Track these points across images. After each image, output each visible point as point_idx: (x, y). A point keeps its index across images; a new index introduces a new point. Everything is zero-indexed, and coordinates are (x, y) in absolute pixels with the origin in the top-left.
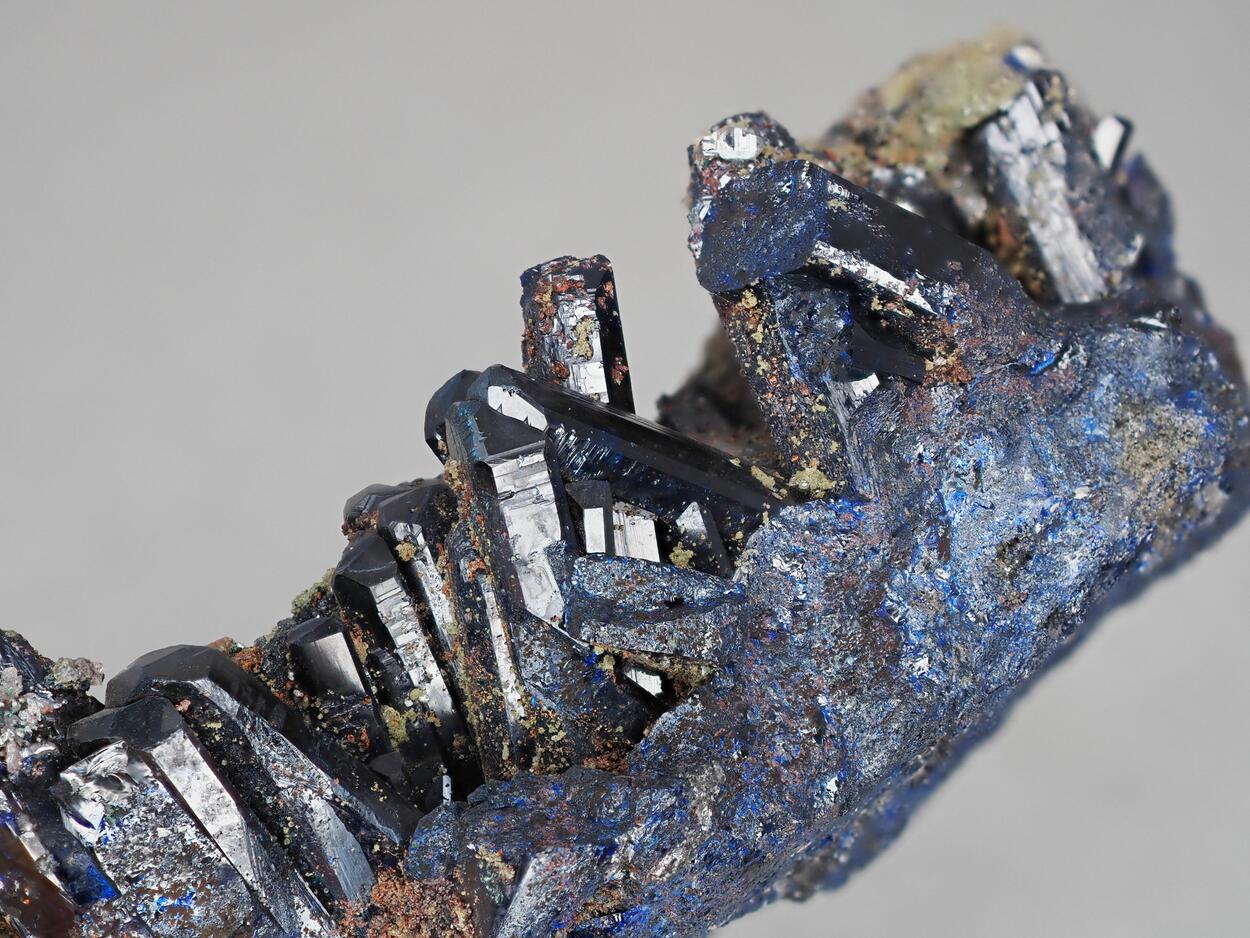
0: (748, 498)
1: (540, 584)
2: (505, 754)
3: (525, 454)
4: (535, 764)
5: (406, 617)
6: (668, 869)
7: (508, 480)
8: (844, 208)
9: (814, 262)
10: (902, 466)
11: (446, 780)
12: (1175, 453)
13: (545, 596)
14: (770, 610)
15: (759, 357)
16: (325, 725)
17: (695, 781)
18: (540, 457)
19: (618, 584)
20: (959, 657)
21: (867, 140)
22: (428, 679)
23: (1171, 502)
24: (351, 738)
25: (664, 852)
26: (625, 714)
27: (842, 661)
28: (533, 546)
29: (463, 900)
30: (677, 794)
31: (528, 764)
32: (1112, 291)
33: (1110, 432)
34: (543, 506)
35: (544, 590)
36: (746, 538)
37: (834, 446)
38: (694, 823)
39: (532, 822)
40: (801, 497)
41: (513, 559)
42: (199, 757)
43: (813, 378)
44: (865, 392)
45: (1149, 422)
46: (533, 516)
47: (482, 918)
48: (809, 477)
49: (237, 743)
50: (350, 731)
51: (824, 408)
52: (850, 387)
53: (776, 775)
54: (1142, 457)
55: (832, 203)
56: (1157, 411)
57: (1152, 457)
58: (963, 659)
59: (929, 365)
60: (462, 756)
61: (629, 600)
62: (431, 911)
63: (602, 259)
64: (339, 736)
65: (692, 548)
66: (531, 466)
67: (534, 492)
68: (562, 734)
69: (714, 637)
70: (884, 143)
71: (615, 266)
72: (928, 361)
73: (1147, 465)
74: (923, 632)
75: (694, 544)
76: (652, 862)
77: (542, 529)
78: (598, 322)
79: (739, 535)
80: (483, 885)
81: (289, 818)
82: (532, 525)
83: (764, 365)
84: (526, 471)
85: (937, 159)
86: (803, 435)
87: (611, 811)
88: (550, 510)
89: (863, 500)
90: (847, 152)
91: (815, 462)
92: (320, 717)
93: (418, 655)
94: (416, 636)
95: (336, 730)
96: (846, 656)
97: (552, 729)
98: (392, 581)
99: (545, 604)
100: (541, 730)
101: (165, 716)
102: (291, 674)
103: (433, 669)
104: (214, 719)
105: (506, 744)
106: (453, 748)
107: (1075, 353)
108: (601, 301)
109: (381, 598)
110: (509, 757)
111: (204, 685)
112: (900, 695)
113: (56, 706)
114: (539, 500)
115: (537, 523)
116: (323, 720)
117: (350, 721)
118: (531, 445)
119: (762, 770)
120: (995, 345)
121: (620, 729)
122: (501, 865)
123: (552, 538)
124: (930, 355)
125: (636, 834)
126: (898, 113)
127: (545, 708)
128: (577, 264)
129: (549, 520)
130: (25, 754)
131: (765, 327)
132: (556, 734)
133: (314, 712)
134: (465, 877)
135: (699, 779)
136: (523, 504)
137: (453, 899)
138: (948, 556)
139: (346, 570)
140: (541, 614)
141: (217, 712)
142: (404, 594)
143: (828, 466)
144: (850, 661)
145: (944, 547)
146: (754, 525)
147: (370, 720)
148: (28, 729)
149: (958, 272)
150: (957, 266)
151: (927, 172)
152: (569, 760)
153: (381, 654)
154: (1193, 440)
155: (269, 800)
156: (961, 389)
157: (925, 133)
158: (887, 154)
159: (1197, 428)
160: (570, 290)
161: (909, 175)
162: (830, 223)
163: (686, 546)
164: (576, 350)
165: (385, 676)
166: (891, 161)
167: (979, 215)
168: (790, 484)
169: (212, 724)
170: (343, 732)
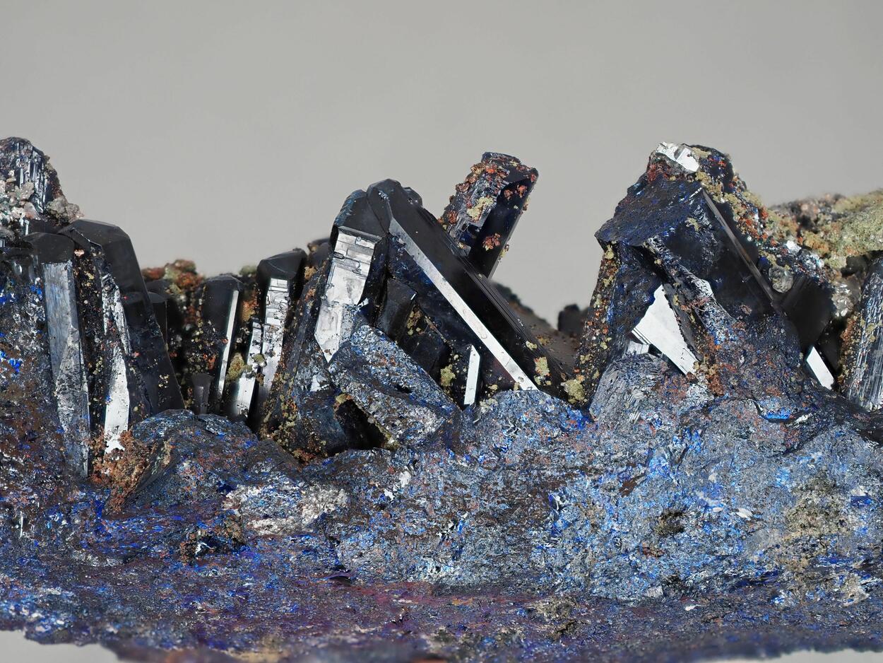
1: (330, 323)
2: (266, 419)
3: (366, 238)
5: (281, 309)
6: (263, 528)
7: (345, 247)
8: (696, 228)
9: (646, 247)
12: (826, 530)
13: (330, 334)
14: (479, 443)
16: (197, 340)
18: (371, 245)
19: (377, 355)
20: (584, 558)
21: (806, 223)
22: (271, 354)
24: (205, 356)
25: (266, 516)
26: (331, 436)
28: (338, 298)
29: (145, 463)
33: (793, 489)
34: (357, 277)
35: (330, 329)
36: (498, 392)
37: (596, 374)
41: (323, 298)
42: (67, 285)
43: (614, 324)
44: (635, 352)
45: (824, 500)
46: (348, 279)
48: (572, 386)
49: (96, 294)
51: (606, 346)
52: (629, 343)
54: (803, 519)
55: (691, 221)
57: (809, 523)
61: (378, 369)
63: (534, 172)
64: (201, 352)
65: (455, 373)
66: (364, 247)
67: (357, 265)
68: (294, 424)
70: (814, 230)
73: (803, 527)
74: (569, 525)
75: (458, 372)
76: (255, 517)
77: (349, 290)
78: (495, 203)
79: (494, 387)
80: (156, 460)
81: (101, 358)
82: (344, 284)
83: (599, 302)
84: (359, 248)
85: (839, 261)
86: (588, 358)
87: (257, 472)
88: (360, 282)
89: (588, 418)
91: (582, 378)
92: (197, 333)
93: (275, 337)
94: (280, 324)
95: (201, 348)
96: (504, 502)
97: (291, 417)
98: (285, 282)
99: (326, 338)
100: (287, 415)
101: (64, 251)
102: (201, 300)
103: (278, 350)
104: (91, 272)
105: (270, 413)
108: (508, 193)
109: (273, 289)
110: (267, 422)
114: (357, 271)
115: (348, 285)
117: (211, 346)
118: (371, 235)
121: (324, 442)
122: (168, 454)
123: (352, 300)
124: (700, 360)
126: (836, 217)
127: (294, 402)
129: (357, 287)
132: (291, 421)
134: (154, 451)
136: (346, 267)
137: (142, 461)
138: (627, 493)
140: (321, 342)
141: (94, 268)
142: (287, 295)
143: (587, 385)
144: (504, 506)
145: (627, 486)
146: (507, 387)
147: (220, 353)
149: (743, 314)
150: (748, 310)
151: (827, 266)
152: (289, 443)
153: (256, 321)
154: (844, 530)
155: (97, 340)
156: (713, 397)
157: (841, 238)
158: (810, 239)
159: (854, 524)
160: (493, 175)
161: (811, 259)
162: (677, 229)
163: (453, 371)
164: (469, 211)
165: (250, 335)
166: (807, 244)
167: (844, 313)
168: (562, 384)
169: (89, 275)
170: (204, 351)
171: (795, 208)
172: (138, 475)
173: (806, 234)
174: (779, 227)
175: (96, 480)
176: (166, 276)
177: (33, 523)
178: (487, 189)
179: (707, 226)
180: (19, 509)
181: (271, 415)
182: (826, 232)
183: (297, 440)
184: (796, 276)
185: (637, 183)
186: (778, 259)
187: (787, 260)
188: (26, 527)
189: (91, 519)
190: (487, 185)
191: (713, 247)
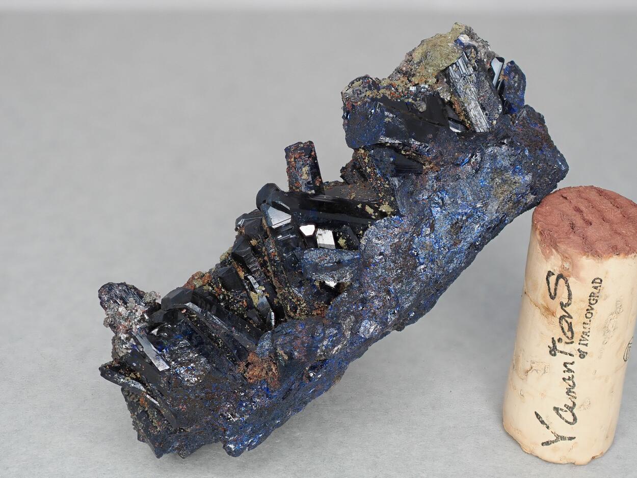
0: (363, 221)
2: (289, 309)
4: (298, 312)
6: (337, 351)
8: (390, 121)
9: (380, 142)
10: (417, 202)
11: (273, 313)
12: (511, 189)
14: (372, 256)
15: (367, 167)
16: (232, 300)
17: (344, 323)
19: (319, 258)
20: (437, 264)
21: (408, 75)
23: (511, 204)
24: (241, 303)
25: (335, 347)
27: (396, 271)
29: (274, 363)
30: (338, 329)
31: (296, 312)
32: (493, 128)
33: (489, 183)
36: (363, 233)
37: (392, 198)
38: (344, 336)
39: (294, 339)
40: (383, 215)
43: (384, 175)
45: (502, 179)
47: (280, 369)
48: (385, 208)
50: (240, 301)
51: (388, 186)
53: (374, 313)
54: (500, 191)
55: (387, 120)
56: (505, 175)
57: (503, 191)
58: (439, 265)
59: (424, 167)
60: (277, 305)
61: (322, 262)
62: (265, 366)
63: (311, 142)
64: (237, 303)
65: (345, 239)
68: (305, 304)
69: (350, 274)
70: (414, 75)
71: (315, 145)
72: (424, 166)
73: (502, 193)
74: (425, 258)
76: (332, 350)
78: (309, 167)
79: (361, 232)
80: (279, 360)
81: (220, 340)
83: (369, 170)
85: (432, 81)
86: (383, 194)
87: (318, 335)
89: (401, 216)
90: (400, 81)
91: (387, 203)
92: (230, 297)
94: (258, 268)
95: (236, 301)
96: (398, 270)
97: (302, 303)
98: (249, 253)
100: (299, 303)
101: (179, 315)
102: (220, 284)
104: (193, 314)
105: (288, 306)
106: (274, 303)
107: (476, 156)
108: (310, 159)
109: (246, 259)
111: (189, 305)
112: (416, 281)
113: (146, 309)
116: (232, 298)
117: (240, 298)
119: (369, 312)
120: (446, 160)
121: (323, 302)
122: (284, 354)
124: (424, 164)
125: (325, 343)
126: (419, 63)
127: (299, 297)
128: (302, 145)
130: (138, 327)
131: (368, 158)
133: (229, 296)
134: (274, 357)
135: (345, 322)
137: (272, 363)
138: (434, 230)
139: (235, 251)
141: (194, 312)
142: (254, 257)
143: (391, 204)
144: (399, 271)
145: (432, 227)
146: (366, 229)
147: (246, 298)
148: (138, 319)
149: (431, 139)
150: (431, 136)
151: (429, 85)
152: (308, 312)
153: (248, 275)
154: (517, 184)
155: (213, 335)
156: (437, 173)
157: (427, 72)
158: (415, 80)
159: (519, 180)
160: (300, 157)
161: (422, 88)
162: (385, 127)
163: (343, 239)
164: (303, 177)
165: (250, 282)
166: (416, 83)
167: (449, 99)
168: (380, 210)
169: (194, 316)
170: (238, 302)
171: (399, 71)
172: (276, 369)
173: (413, 79)
174: (402, 85)
175: (251, 381)
176: (197, 286)
177: (235, 413)
178: (303, 165)
179: (393, 117)
180: (226, 413)
181: (290, 306)
182: (419, 73)
183: (310, 308)
184: (423, 100)
185: (344, 113)
186: (412, 98)
187: (416, 95)
188: (234, 416)
189: (263, 396)
190: (301, 163)
191: (401, 123)
